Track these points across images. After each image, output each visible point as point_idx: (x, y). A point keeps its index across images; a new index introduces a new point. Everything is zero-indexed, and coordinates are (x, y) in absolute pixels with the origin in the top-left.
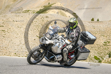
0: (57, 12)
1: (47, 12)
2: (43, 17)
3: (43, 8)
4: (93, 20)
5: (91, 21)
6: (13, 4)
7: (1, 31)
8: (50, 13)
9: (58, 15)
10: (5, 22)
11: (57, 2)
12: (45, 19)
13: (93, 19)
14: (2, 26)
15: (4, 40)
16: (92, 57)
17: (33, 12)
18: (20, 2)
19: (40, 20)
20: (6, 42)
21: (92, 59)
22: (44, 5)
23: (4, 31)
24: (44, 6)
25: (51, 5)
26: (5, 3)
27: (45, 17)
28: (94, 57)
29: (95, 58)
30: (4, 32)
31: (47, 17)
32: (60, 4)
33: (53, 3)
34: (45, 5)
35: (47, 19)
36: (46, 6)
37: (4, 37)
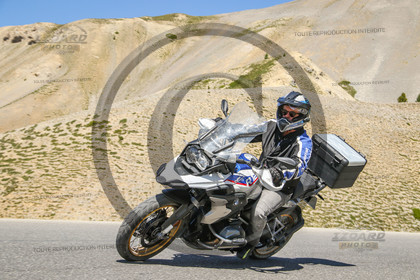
1: (261, 81)
3: (248, 71)
4: (402, 99)
5: (396, 102)
6: (160, 64)
7: (131, 145)
8: (270, 86)
10: (141, 118)
13: (403, 95)
14: (134, 131)
15: (139, 172)
16: (406, 212)
17: (219, 85)
18: (181, 57)
20: (145, 177)
21: (405, 219)
22: (252, 62)
23: (139, 144)
24: (252, 66)
28: (411, 211)
29: (414, 215)
30: (140, 147)
34: (255, 62)
36: (257, 65)
37: (139, 162)
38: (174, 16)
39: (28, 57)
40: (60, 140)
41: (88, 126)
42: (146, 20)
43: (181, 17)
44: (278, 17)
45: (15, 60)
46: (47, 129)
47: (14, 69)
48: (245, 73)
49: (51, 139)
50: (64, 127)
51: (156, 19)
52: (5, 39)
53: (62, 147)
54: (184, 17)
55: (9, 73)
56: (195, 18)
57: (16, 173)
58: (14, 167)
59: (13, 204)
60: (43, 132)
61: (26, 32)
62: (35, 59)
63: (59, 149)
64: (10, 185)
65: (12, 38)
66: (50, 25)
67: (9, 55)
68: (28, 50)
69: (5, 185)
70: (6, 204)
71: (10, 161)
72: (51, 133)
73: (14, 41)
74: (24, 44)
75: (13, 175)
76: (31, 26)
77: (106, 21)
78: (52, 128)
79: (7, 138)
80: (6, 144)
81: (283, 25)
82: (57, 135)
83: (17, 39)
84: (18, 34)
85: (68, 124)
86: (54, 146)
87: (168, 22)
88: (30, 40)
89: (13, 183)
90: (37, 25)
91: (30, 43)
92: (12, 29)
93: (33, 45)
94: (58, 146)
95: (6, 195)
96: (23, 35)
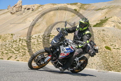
0: (114, 25)
1: (103, 25)
2: (100, 30)
3: (99, 22)
6: (71, 18)
8: (106, 27)
9: (114, 28)
11: (113, 16)
12: (102, 32)
17: (90, 26)
19: (97, 34)
24: (101, 20)
25: (108, 19)
26: (64, 18)
27: (101, 30)
31: (103, 30)
32: (117, 17)
33: (109, 17)
35: (103, 32)
36: (102, 20)
38: (77, 3)
39: (31, 15)
40: (39, 40)
41: (48, 36)
42: (68, 4)
43: (79, 4)
44: (110, 5)
45: (27, 15)
46: (36, 37)
47: (27, 18)
48: (98, 23)
49: (37, 40)
50: (41, 36)
51: (71, 4)
52: (25, 9)
53: (40, 42)
54: (80, 4)
55: (25, 19)
56: (83, 4)
57: (26, 50)
58: (25, 48)
59: (24, 59)
60: (35, 38)
61: (31, 7)
62: (33, 15)
63: (39, 43)
64: (24, 53)
65: (27, 9)
66: (39, 5)
67: (26, 14)
68: (32, 13)
69: (22, 53)
70: (22, 59)
71: (24, 46)
72: (37, 38)
73: (28, 10)
74: (31, 10)
75: (25, 50)
76: (33, 5)
77: (55, 4)
78: (37, 36)
79: (23, 39)
80: (23, 41)
81: (112, 7)
82: (39, 39)
83: (29, 9)
84: (29, 7)
85: (42, 36)
86: (37, 42)
87: (75, 5)
88: (32, 9)
89: (25, 53)
90: (35, 5)
91: (32, 10)
92: (27, 6)
93: (33, 11)
94: (39, 42)
95: (22, 56)
96: (30, 8)
